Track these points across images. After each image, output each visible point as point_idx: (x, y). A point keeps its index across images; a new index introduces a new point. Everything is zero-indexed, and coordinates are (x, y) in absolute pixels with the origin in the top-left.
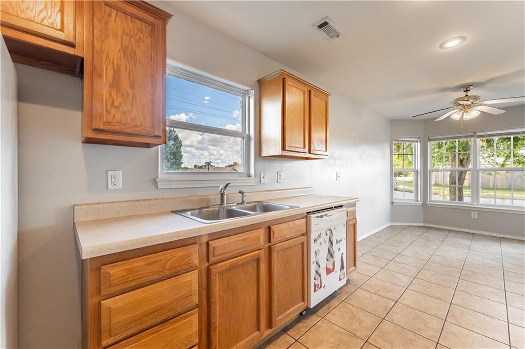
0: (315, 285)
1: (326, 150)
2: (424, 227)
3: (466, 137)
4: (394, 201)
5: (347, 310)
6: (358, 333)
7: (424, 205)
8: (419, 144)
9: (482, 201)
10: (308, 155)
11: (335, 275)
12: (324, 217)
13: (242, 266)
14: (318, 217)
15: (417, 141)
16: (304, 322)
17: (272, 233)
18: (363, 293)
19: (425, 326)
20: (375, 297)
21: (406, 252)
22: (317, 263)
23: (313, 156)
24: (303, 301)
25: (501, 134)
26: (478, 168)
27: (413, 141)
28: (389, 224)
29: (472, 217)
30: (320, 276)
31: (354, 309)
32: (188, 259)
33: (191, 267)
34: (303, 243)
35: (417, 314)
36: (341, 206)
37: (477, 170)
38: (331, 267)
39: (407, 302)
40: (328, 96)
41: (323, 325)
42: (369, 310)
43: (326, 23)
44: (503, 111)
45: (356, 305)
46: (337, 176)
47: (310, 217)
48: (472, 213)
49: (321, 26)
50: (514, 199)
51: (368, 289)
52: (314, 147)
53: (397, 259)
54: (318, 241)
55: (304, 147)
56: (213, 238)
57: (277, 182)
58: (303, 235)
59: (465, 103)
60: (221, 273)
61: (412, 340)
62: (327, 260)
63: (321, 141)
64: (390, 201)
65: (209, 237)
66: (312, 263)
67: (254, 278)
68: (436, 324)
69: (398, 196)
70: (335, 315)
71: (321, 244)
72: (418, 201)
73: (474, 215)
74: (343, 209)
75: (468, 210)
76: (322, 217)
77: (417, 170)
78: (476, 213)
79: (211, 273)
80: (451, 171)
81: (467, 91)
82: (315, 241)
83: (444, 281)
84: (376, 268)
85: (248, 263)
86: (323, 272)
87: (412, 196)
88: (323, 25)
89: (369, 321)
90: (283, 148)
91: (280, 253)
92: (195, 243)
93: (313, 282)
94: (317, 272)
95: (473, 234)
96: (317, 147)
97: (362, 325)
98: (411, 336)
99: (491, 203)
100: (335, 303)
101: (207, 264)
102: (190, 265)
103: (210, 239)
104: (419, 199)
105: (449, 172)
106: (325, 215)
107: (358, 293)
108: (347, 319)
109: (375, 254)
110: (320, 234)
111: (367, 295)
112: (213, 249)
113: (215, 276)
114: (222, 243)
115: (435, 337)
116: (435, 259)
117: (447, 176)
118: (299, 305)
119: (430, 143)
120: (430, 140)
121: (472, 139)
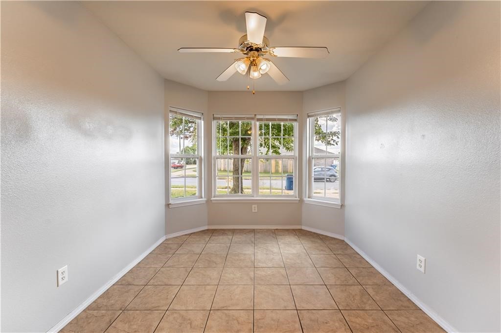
3: (248, 118)
7: (209, 201)
8: (203, 122)
9: (261, 192)
15: (200, 118)
25: (274, 120)
26: (257, 156)
27: (196, 118)
28: (164, 238)
29: (253, 211)
37: (257, 157)
48: (253, 206)
64: (164, 204)
72: (201, 198)
73: (255, 208)
75: (249, 203)
77: (201, 156)
78: (256, 206)
80: (234, 159)
95: (253, 231)
99: (267, 194)
104: (203, 196)
105: (232, 161)
117: (231, 164)
119: (214, 124)
120: (214, 119)
121: (253, 122)
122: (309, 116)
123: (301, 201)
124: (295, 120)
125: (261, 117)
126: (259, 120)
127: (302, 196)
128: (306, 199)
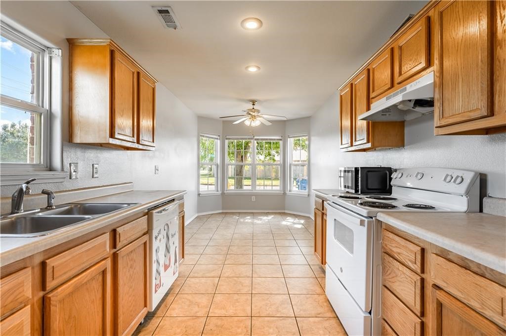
0: (156, 285)
1: (153, 142)
2: (222, 213)
3: (249, 139)
4: (200, 193)
5: (183, 300)
6: (198, 314)
7: (223, 194)
8: (219, 141)
9: (258, 188)
10: (136, 146)
11: (170, 270)
12: (163, 212)
13: (86, 284)
14: (158, 212)
15: (218, 139)
16: (145, 330)
17: (118, 236)
18: (193, 280)
19: (242, 285)
20: (203, 280)
21: (216, 237)
22: (157, 261)
23: (141, 147)
24: (145, 306)
25: (267, 139)
27: (215, 138)
28: (196, 215)
29: (253, 200)
30: (159, 274)
31: (190, 297)
32: (18, 292)
33: (21, 303)
34: (145, 244)
35: (235, 280)
36: (174, 200)
37: (255, 164)
38: (167, 263)
39: (227, 275)
40: (154, 82)
41: (166, 323)
42: (202, 292)
43: (167, 12)
44: (270, 124)
45: (191, 292)
46: (156, 169)
47: (152, 213)
48: (252, 196)
49: (160, 12)
50: (274, 186)
51: (196, 275)
52: (142, 137)
53: (211, 244)
54: (158, 238)
55: (133, 136)
56: (50, 255)
57: (93, 177)
58: (144, 234)
59: (253, 114)
60: (62, 301)
61: (237, 300)
62: (165, 256)
63: (149, 130)
64: (197, 194)
65: (44, 255)
66: (153, 262)
67: (99, 295)
68: (247, 282)
69: (203, 189)
70: (174, 309)
71: (160, 240)
72: (218, 191)
74: (176, 202)
75: (248, 195)
76: (161, 212)
77: (218, 164)
78: (254, 197)
79: (50, 304)
80: (236, 165)
81: (254, 105)
82: (156, 238)
83: (245, 251)
84: (197, 256)
85: (93, 279)
86: (162, 269)
87: (213, 188)
88: (164, 12)
89: (204, 301)
90: (112, 135)
91: (125, 257)
92: (25, 268)
93: (154, 282)
94: (157, 271)
95: (253, 213)
96: (145, 138)
97: (200, 306)
98: (236, 297)
99: (261, 189)
100: (170, 298)
101: (41, 294)
102: (20, 300)
103: (46, 257)
104: (219, 190)
106: (163, 210)
107: (188, 282)
108: (186, 307)
109: (192, 244)
110: (160, 230)
111: (197, 280)
112: (52, 270)
113: (56, 306)
114: (64, 260)
115: (249, 290)
116: (236, 236)
117: (233, 169)
118: (142, 312)
119: (227, 142)
120: (227, 139)
121: (252, 141)
122: (289, 137)
123: (285, 194)
124: (281, 140)
125: (258, 138)
126: (256, 139)
127: (285, 190)
128: (288, 192)
